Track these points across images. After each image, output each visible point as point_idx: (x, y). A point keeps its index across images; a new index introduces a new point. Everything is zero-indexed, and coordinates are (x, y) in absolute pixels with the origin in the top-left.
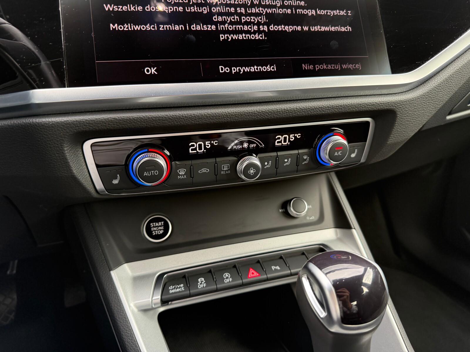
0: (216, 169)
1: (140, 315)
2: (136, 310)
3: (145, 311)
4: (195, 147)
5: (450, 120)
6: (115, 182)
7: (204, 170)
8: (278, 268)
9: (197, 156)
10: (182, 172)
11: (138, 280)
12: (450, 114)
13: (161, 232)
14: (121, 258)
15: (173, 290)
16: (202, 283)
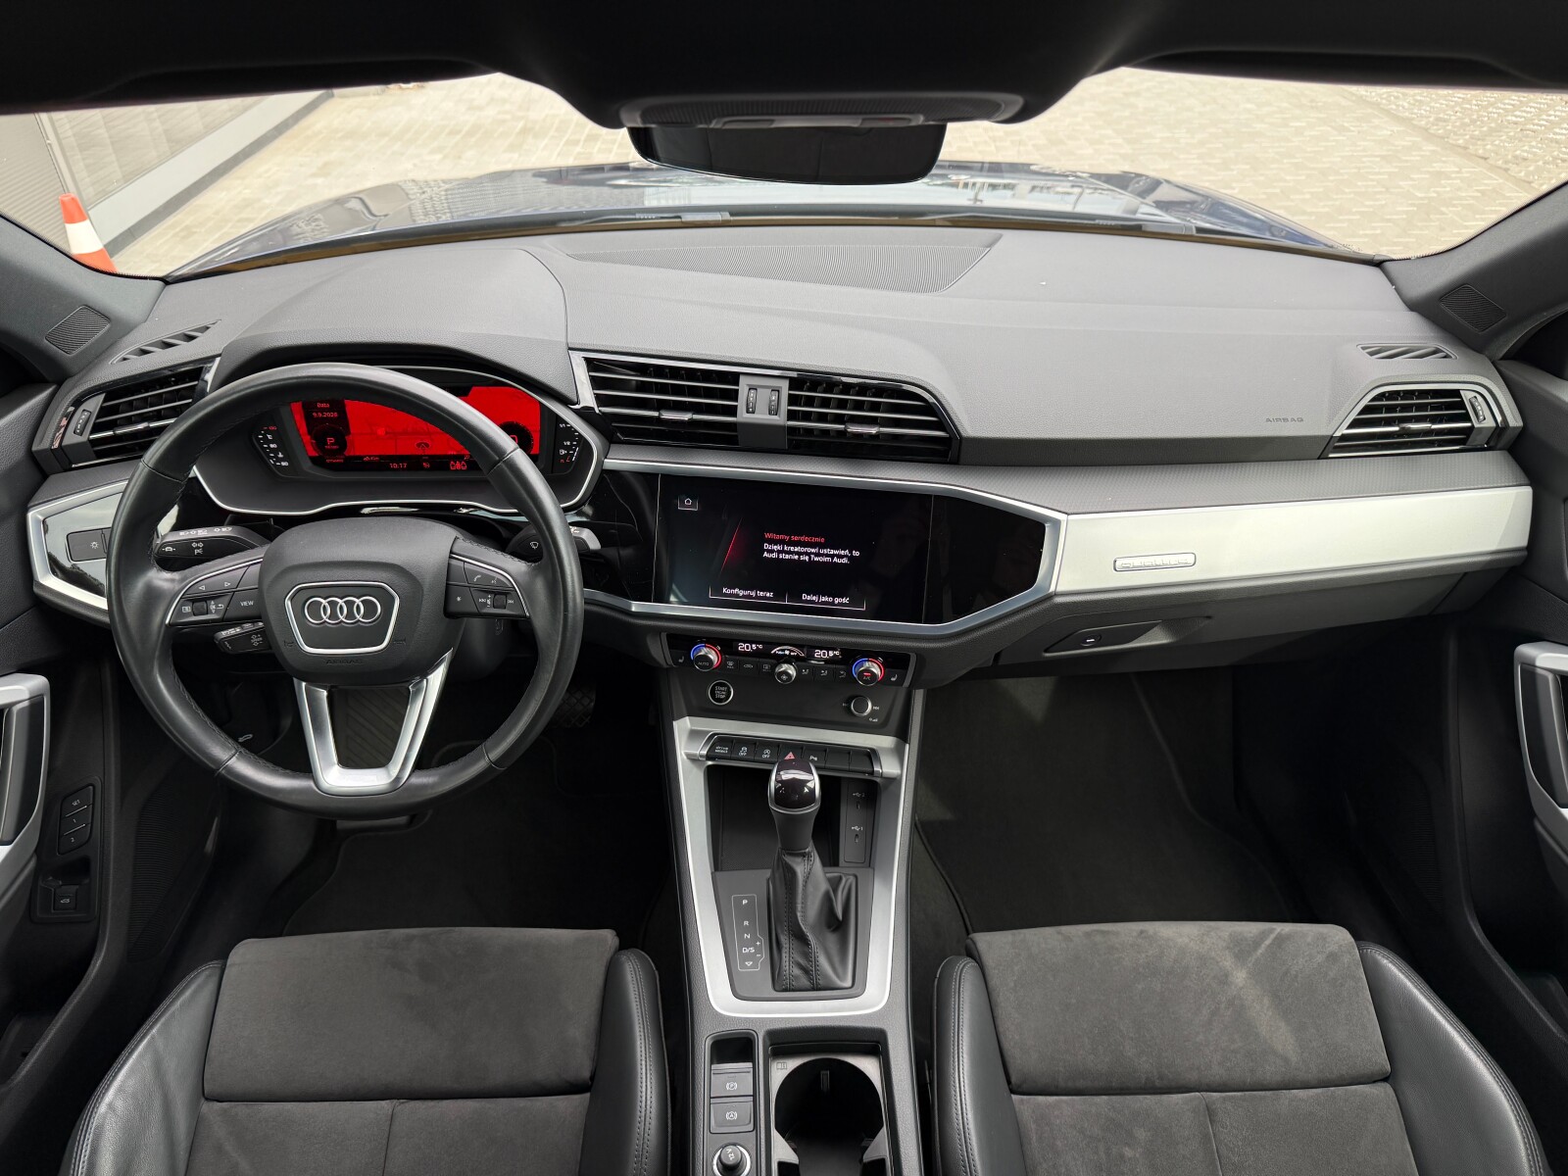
0: (758, 668)
1: (688, 762)
2: (685, 757)
3: (693, 759)
4: (743, 647)
5: (1047, 657)
6: (680, 661)
7: (749, 666)
8: (816, 759)
9: (745, 654)
10: (731, 664)
11: (694, 734)
12: (1046, 651)
13: (723, 697)
14: (685, 711)
15: (719, 750)
16: (743, 752)
